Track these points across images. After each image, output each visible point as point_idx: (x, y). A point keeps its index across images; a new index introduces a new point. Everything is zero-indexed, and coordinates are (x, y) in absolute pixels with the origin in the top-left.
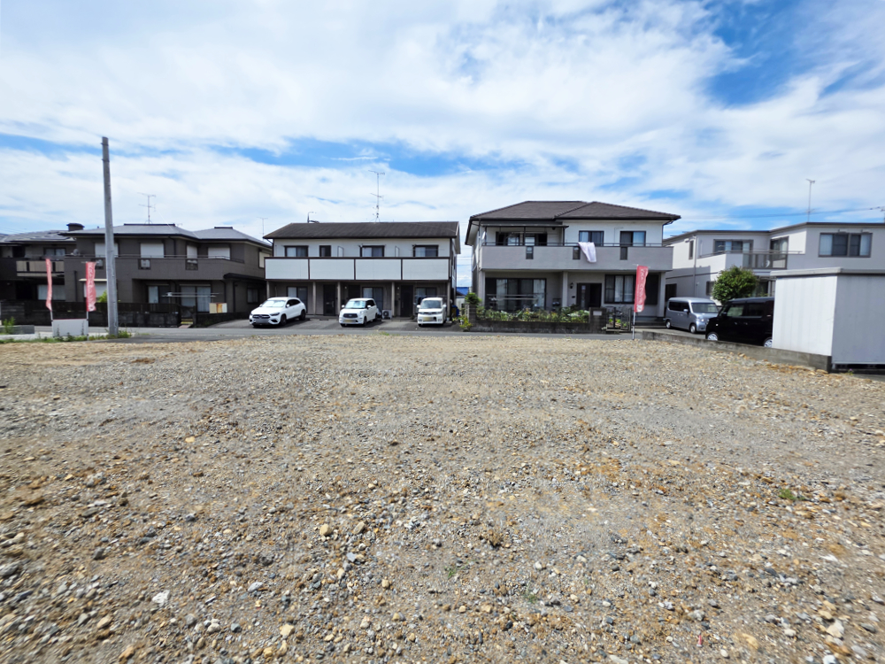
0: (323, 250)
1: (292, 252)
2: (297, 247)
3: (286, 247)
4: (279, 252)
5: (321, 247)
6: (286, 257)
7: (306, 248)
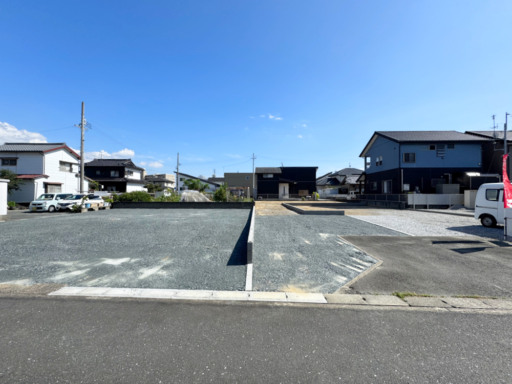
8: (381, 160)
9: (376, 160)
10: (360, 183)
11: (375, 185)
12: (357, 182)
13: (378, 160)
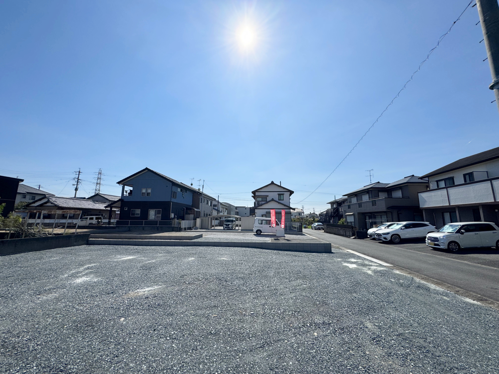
0: (467, 177)
1: (442, 184)
2: (445, 180)
3: (437, 181)
4: (433, 185)
5: (465, 175)
6: (439, 189)
7: (452, 178)
8: (149, 191)
9: (141, 190)
10: (111, 208)
11: (138, 211)
12: (106, 207)
13: (144, 191)
